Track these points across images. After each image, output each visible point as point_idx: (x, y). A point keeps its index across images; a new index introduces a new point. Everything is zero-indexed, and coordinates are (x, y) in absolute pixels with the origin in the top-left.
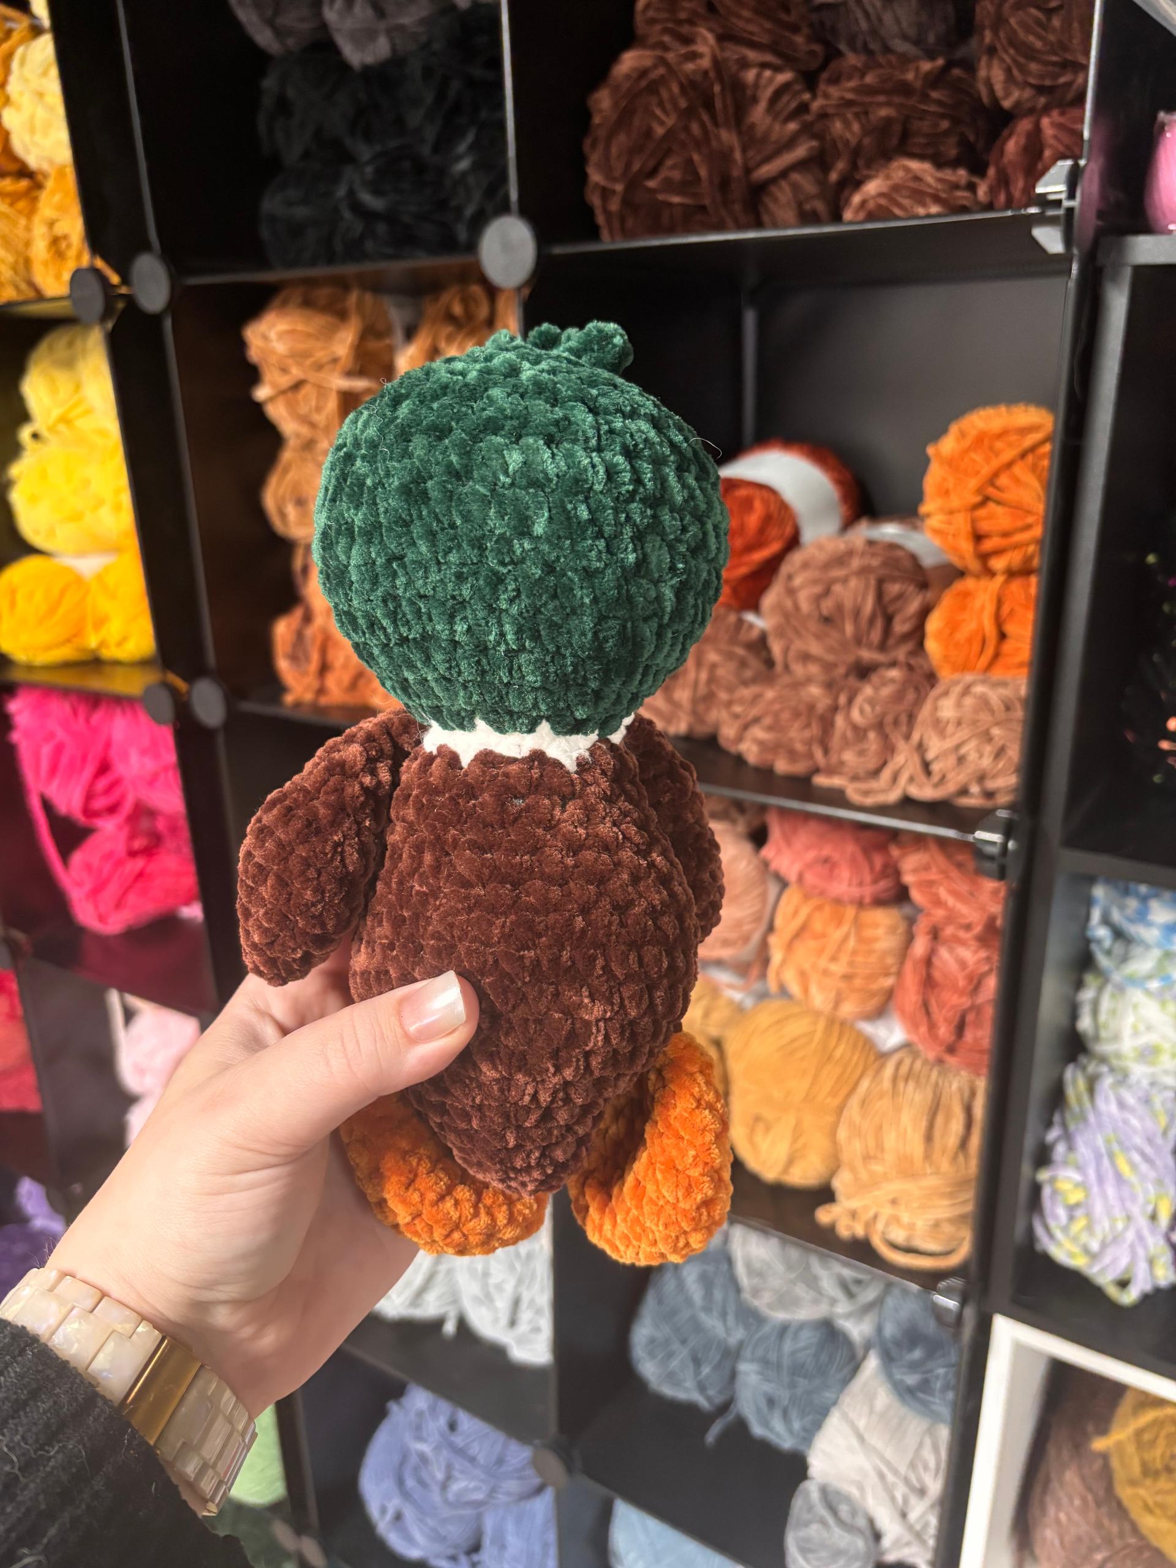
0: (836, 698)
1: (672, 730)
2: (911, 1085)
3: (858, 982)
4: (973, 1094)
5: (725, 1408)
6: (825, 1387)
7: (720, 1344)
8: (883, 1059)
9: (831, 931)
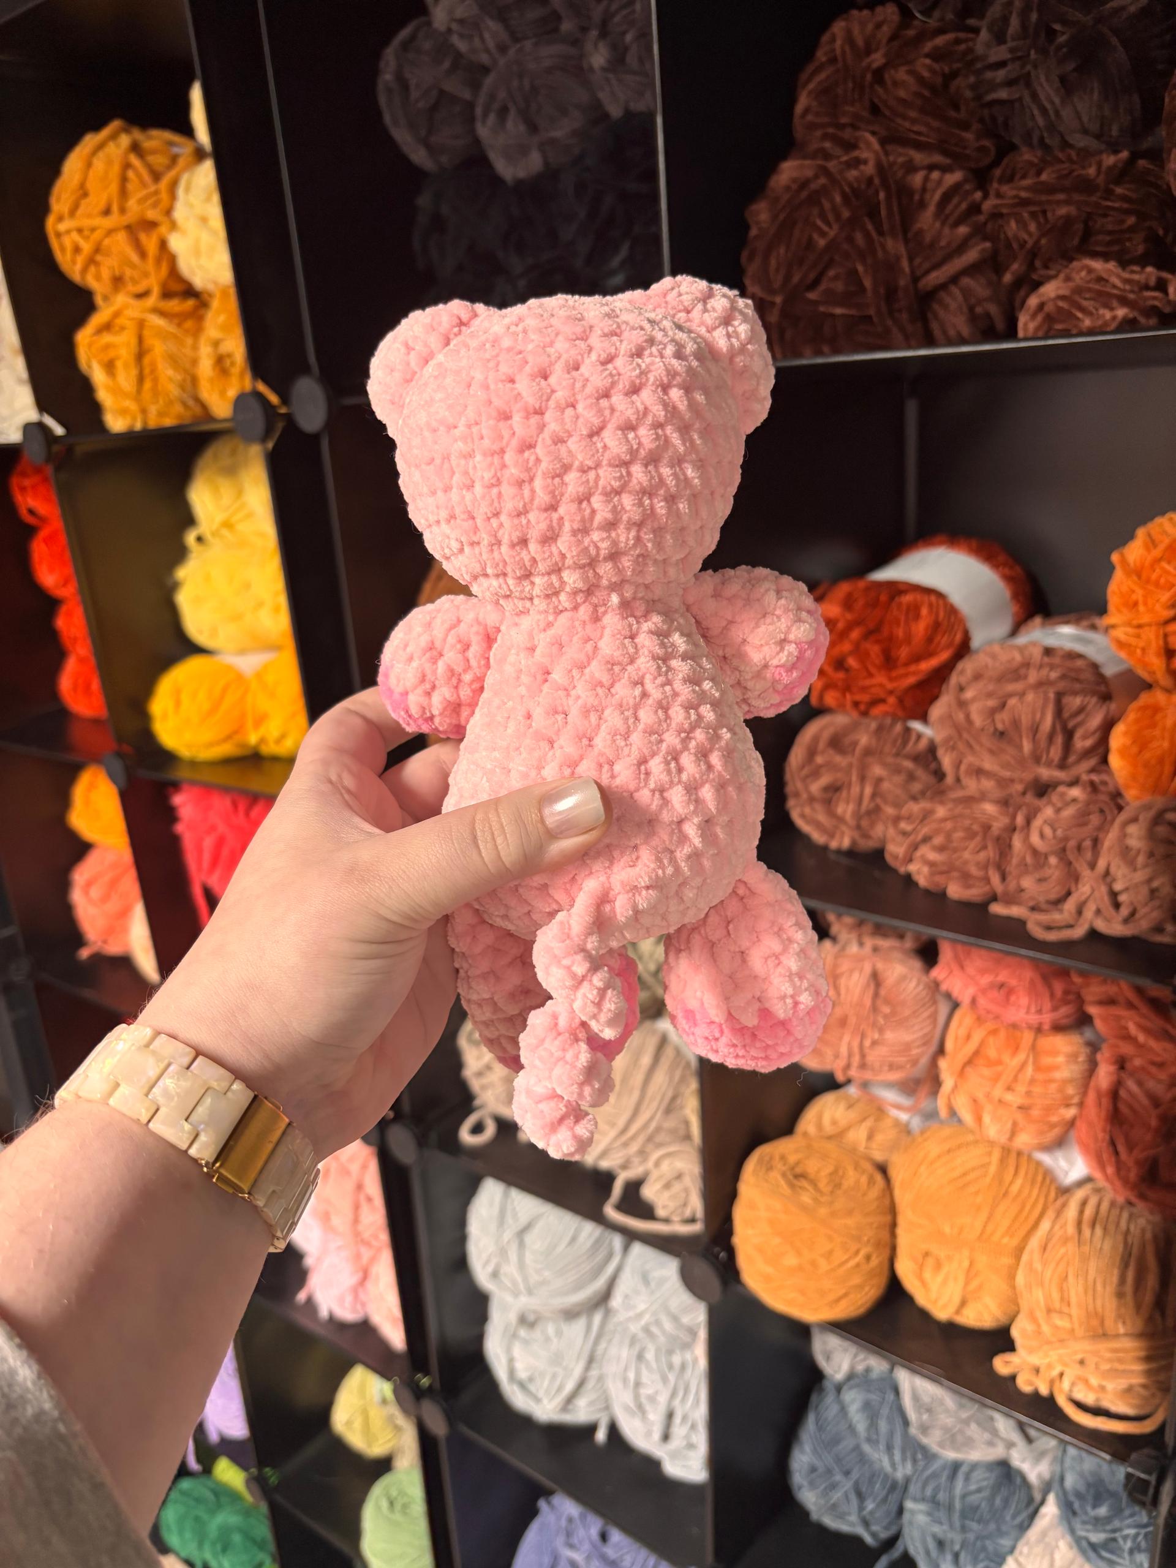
0: (1014, 817)
1: (834, 845)
2: (1099, 1231)
3: (1036, 1113)
5: (890, 1543)
6: (1000, 1533)
7: (886, 1476)
8: (1065, 1198)
9: (1006, 1058)
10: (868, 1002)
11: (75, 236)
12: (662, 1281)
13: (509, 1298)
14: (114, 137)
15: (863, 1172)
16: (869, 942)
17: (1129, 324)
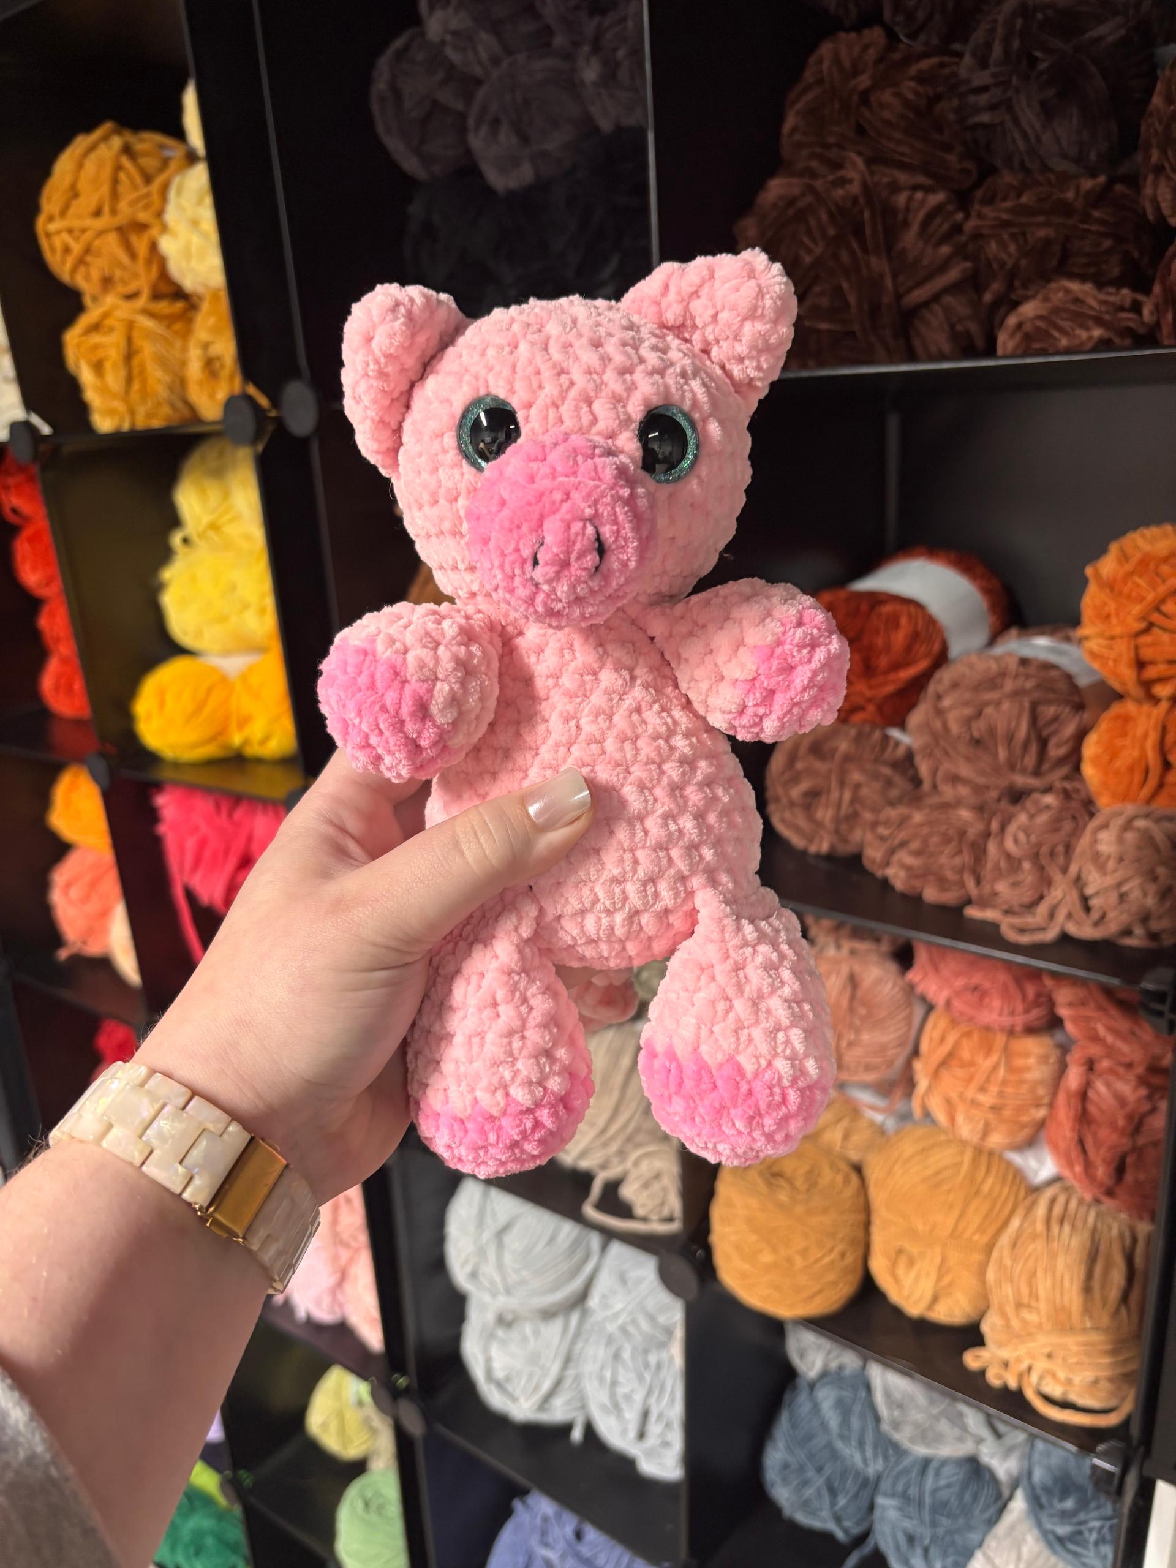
0: (989, 823)
1: (813, 849)
2: (1067, 1228)
3: (1007, 1113)
4: (1134, 1240)
5: (861, 1539)
6: (969, 1528)
7: (857, 1474)
8: (1034, 1195)
9: (980, 1059)
10: (845, 1003)
11: (65, 237)
12: (639, 1281)
13: (487, 1298)
14: (105, 138)
15: (839, 1171)
16: (847, 945)
17: (1105, 344)
